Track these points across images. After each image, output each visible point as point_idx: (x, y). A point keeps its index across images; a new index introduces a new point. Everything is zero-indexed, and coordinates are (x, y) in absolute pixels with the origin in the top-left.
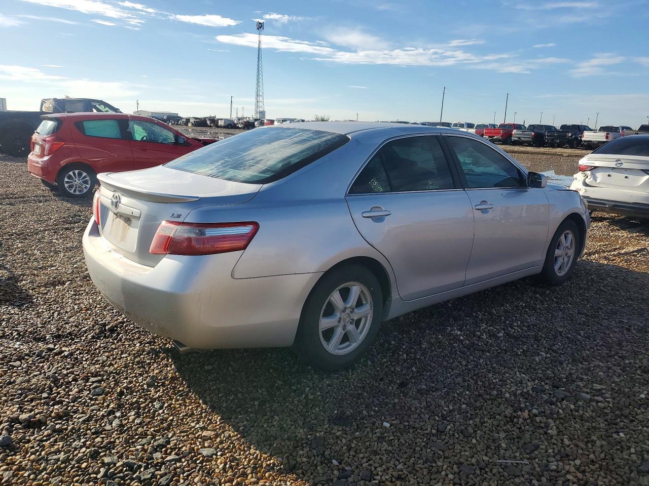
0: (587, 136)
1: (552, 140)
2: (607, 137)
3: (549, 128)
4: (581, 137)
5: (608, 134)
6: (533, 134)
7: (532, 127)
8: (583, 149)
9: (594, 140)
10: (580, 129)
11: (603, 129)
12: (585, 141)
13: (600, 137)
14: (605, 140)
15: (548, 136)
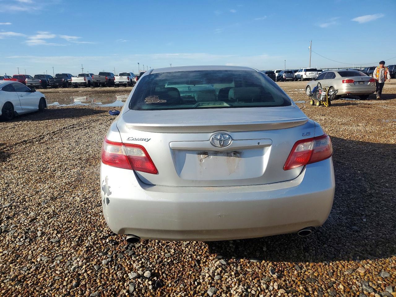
0: (74, 80)
1: (54, 83)
2: (85, 80)
3: (48, 76)
4: (71, 81)
5: (85, 78)
6: (40, 80)
7: (37, 77)
8: (74, 88)
9: (78, 82)
10: (69, 76)
11: (81, 75)
12: (73, 83)
13: (81, 80)
14: (84, 81)
15: (50, 81)
